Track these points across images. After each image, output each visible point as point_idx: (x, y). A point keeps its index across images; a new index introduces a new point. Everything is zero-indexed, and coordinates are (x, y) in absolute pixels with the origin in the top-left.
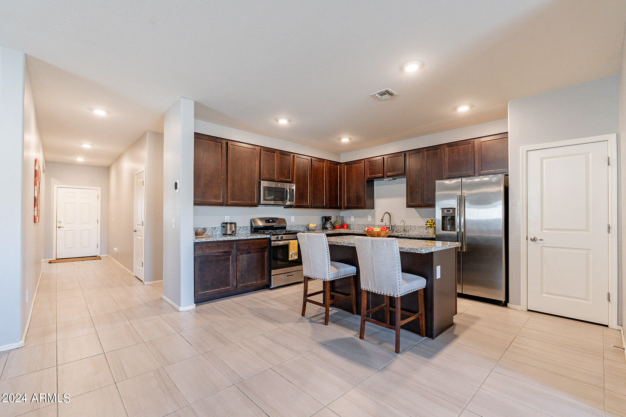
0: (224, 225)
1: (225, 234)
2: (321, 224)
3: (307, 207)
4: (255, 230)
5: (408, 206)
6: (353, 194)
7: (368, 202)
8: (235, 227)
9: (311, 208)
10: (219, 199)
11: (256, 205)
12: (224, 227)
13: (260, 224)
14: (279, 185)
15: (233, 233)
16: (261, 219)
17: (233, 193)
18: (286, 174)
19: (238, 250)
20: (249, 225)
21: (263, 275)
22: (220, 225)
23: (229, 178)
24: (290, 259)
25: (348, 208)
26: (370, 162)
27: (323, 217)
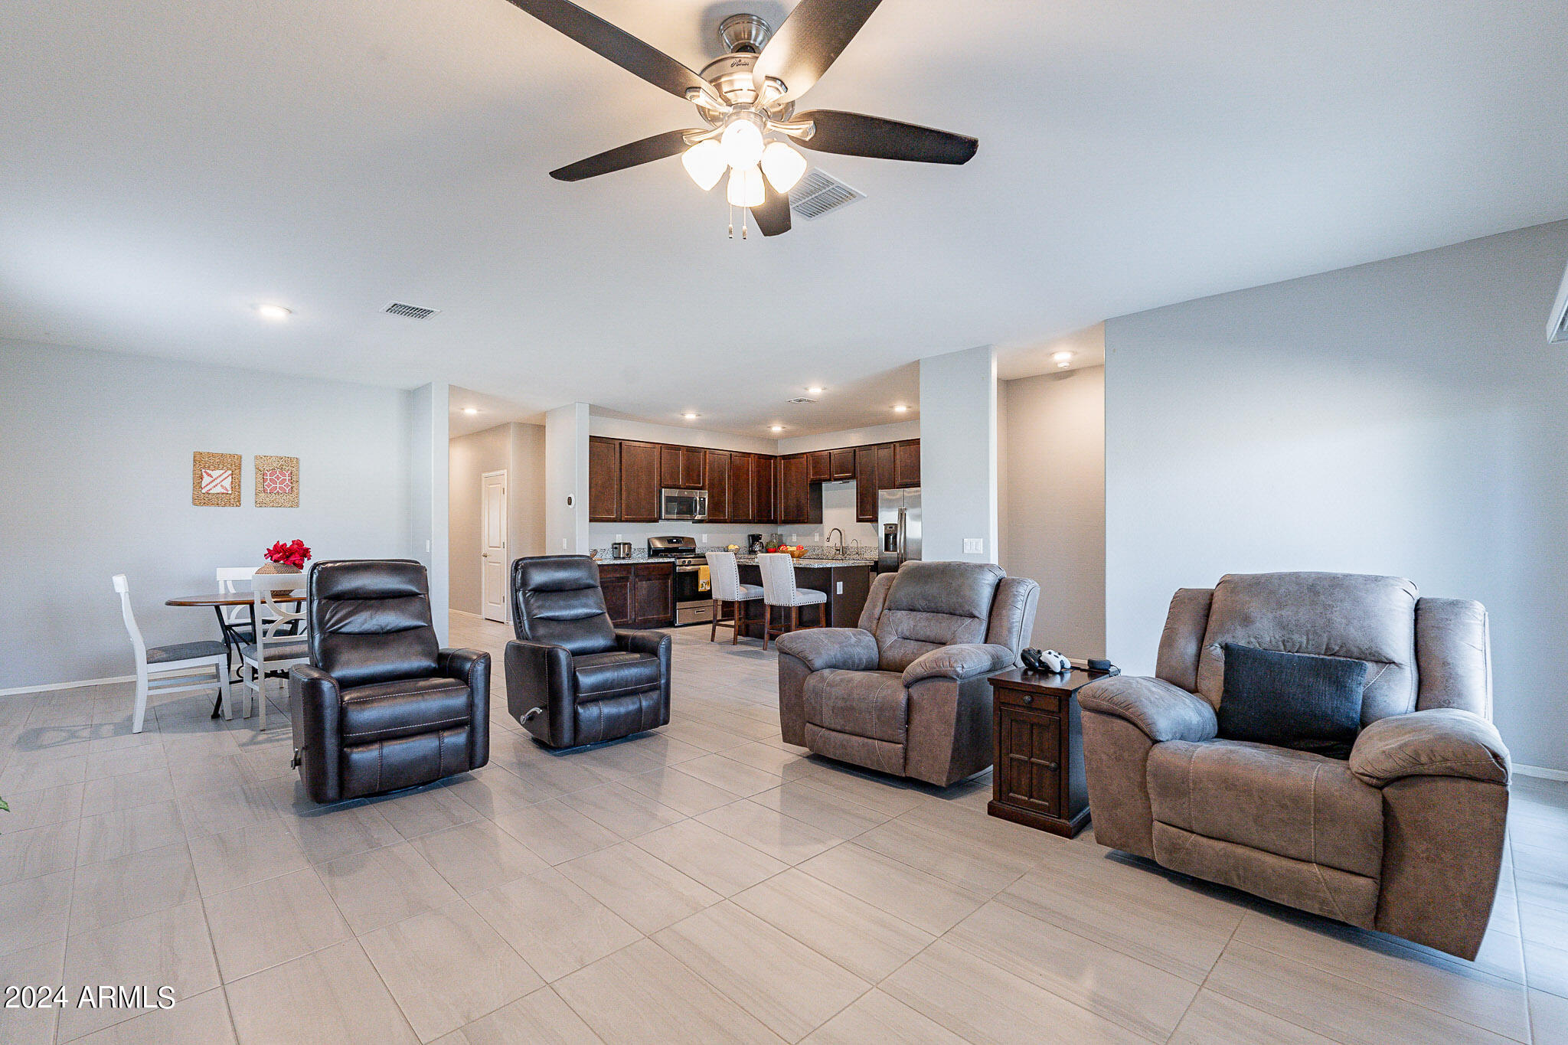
0: (616, 546)
1: (615, 558)
2: (748, 546)
3: (725, 522)
4: (655, 553)
5: (859, 520)
6: (792, 503)
7: (812, 514)
8: (630, 548)
9: (731, 522)
10: (612, 514)
11: (656, 521)
12: (616, 548)
13: (659, 545)
14: (686, 493)
15: (629, 555)
16: (660, 539)
17: (628, 506)
18: (695, 478)
19: (637, 576)
20: (646, 546)
21: (666, 608)
22: (611, 546)
23: (624, 487)
24: (700, 589)
25: (786, 522)
26: (815, 457)
27: (749, 536)
